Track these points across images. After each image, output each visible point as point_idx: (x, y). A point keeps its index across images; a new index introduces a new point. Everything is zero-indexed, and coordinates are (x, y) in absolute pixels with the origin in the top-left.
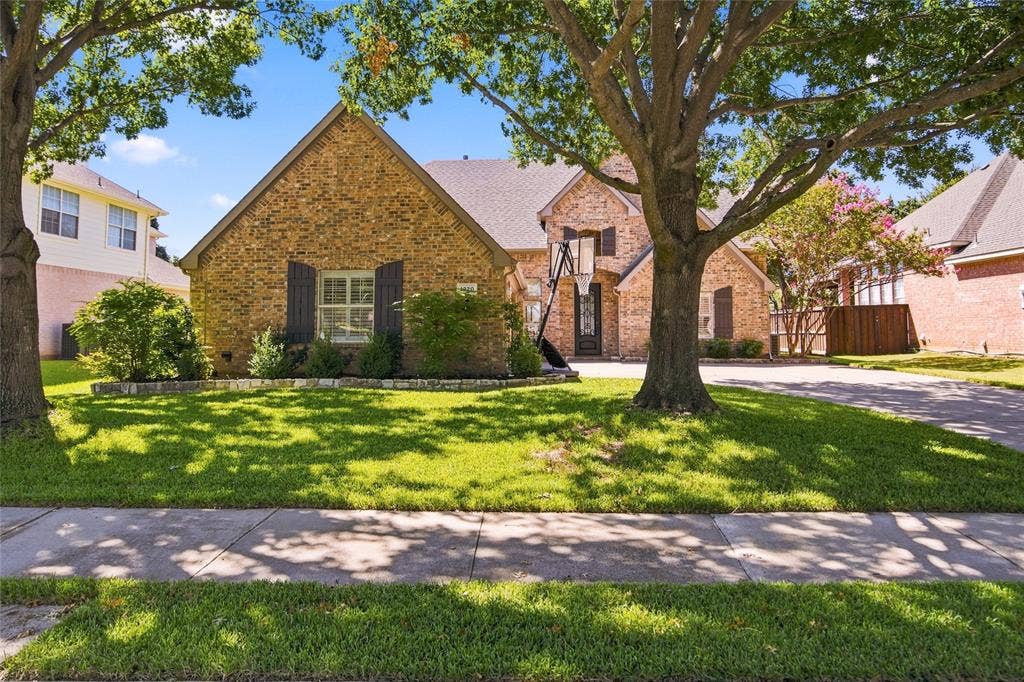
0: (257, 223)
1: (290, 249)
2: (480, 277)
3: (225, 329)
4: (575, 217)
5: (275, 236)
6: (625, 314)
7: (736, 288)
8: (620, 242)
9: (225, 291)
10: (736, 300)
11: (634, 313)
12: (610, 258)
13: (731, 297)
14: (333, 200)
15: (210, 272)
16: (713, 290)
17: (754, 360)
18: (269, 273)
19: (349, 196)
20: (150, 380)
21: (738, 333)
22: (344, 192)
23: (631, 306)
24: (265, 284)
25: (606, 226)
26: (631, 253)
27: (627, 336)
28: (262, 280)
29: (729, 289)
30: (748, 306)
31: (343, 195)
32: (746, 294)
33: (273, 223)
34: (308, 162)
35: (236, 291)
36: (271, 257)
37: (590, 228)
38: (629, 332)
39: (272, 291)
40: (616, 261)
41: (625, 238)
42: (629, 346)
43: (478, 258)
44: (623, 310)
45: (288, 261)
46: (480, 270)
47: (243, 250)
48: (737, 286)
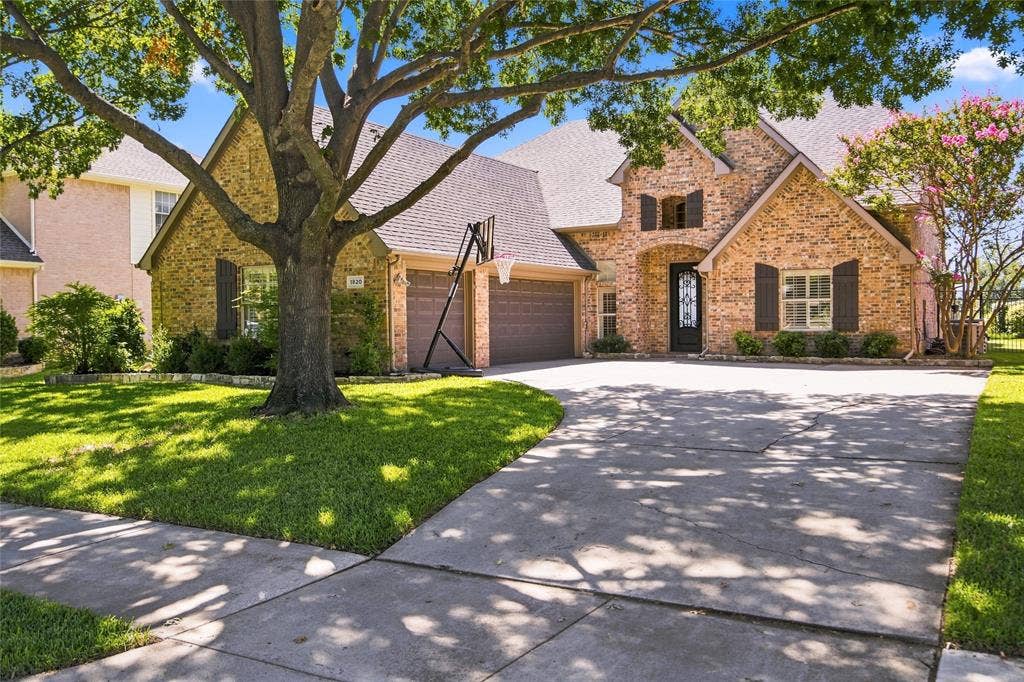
0: (194, 222)
1: (218, 247)
2: (366, 269)
3: (176, 325)
4: (654, 182)
5: (207, 234)
6: (714, 301)
7: (865, 262)
8: (708, 209)
9: (174, 290)
10: (864, 278)
11: (726, 299)
12: (696, 230)
13: (858, 275)
14: (248, 196)
15: (165, 270)
16: (832, 266)
17: (879, 361)
18: (204, 271)
19: (260, 190)
20: (90, 372)
21: (865, 324)
22: (256, 186)
23: (722, 291)
24: (201, 281)
25: (692, 189)
26: (722, 222)
27: (716, 329)
28: (199, 278)
29: (855, 263)
30: (881, 286)
31: (254, 189)
32: (878, 269)
33: (205, 221)
34: (227, 158)
35: (182, 289)
36: (204, 255)
37: (672, 194)
38: (718, 323)
39: (206, 288)
40: (704, 233)
41: (714, 204)
42: (719, 341)
43: (364, 248)
44: (711, 295)
45: (216, 259)
46: (366, 261)
47: (185, 249)
48: (865, 258)
